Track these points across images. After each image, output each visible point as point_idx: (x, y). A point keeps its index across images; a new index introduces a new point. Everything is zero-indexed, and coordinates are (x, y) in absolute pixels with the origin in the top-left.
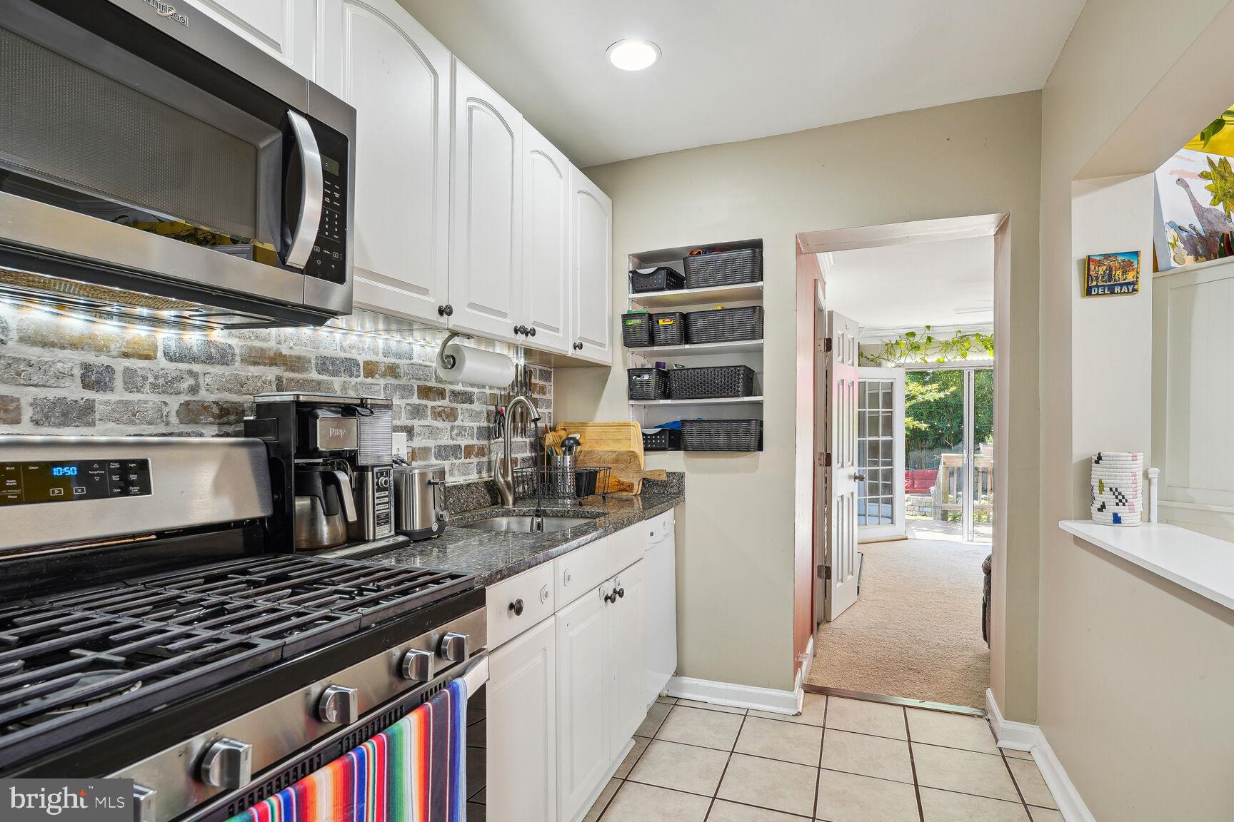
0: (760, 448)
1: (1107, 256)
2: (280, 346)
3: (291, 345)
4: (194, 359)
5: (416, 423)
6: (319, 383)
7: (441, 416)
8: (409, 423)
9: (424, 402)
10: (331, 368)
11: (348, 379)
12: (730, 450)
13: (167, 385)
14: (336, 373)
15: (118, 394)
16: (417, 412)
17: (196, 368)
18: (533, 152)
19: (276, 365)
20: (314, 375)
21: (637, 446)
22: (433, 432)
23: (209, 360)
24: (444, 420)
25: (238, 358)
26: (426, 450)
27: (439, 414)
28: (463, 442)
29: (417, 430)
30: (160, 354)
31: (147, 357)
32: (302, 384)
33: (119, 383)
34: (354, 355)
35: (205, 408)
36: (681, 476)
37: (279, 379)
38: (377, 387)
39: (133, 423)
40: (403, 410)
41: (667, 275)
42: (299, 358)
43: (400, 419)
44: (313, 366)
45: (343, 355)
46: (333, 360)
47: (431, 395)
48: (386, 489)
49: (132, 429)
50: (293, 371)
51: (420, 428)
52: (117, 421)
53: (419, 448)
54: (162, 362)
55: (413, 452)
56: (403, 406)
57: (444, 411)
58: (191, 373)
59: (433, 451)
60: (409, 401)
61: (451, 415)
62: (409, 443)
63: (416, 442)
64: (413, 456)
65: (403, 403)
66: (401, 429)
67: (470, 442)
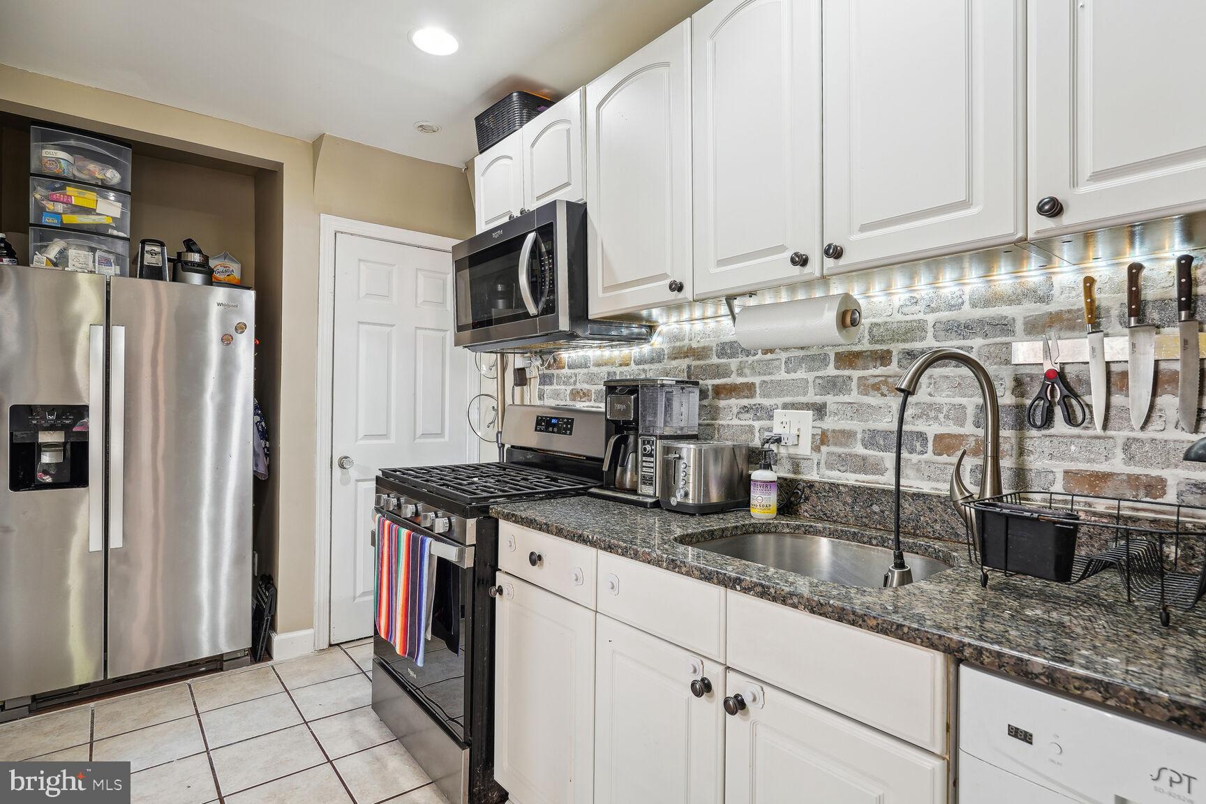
2: (691, 342)
3: (699, 339)
4: (646, 362)
5: (830, 399)
6: (718, 367)
7: (878, 389)
8: (819, 399)
9: (846, 372)
10: (729, 351)
11: (745, 358)
14: (732, 356)
16: (832, 385)
19: (688, 356)
20: (715, 360)
22: (858, 411)
23: (652, 361)
24: (883, 395)
25: (666, 357)
26: (846, 436)
27: (876, 387)
28: (930, 428)
29: (831, 407)
30: (632, 362)
31: (627, 365)
32: (705, 370)
37: (689, 367)
38: (777, 363)
40: (811, 384)
42: (704, 348)
43: (805, 394)
44: (714, 352)
46: (733, 344)
47: (860, 362)
50: (699, 359)
51: (836, 406)
53: (834, 431)
54: (633, 366)
55: (824, 433)
56: (811, 380)
57: (885, 383)
58: (643, 370)
59: (859, 436)
60: (823, 373)
62: (818, 424)
63: (829, 423)
64: (823, 439)
65: (810, 376)
66: (807, 406)
67: (953, 429)
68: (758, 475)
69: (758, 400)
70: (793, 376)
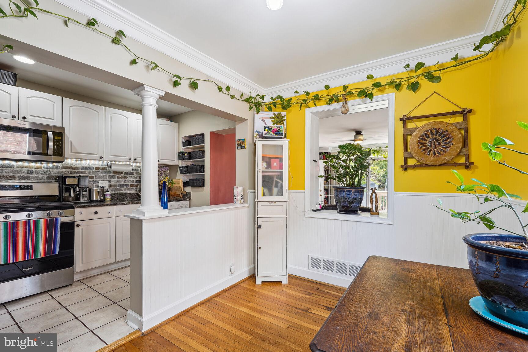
0: (204, 186)
1: (240, 140)
2: (71, 165)
4: (50, 169)
5: (112, 179)
6: (82, 172)
7: (121, 178)
8: (109, 179)
9: (115, 175)
11: (90, 171)
12: (197, 186)
13: (45, 173)
14: (87, 170)
15: (34, 175)
16: (112, 177)
17: (50, 170)
18: (137, 120)
19: (70, 169)
20: (80, 170)
21: (181, 185)
22: (118, 181)
23: (54, 168)
25: (60, 168)
26: (115, 186)
28: (129, 184)
29: (112, 181)
30: (43, 168)
31: (40, 169)
32: (77, 173)
33: (34, 173)
34: (92, 166)
35: (52, 177)
36: (190, 193)
37: (71, 171)
38: (99, 172)
39: (36, 179)
41: (188, 142)
42: (76, 167)
43: (106, 178)
44: (80, 168)
45: (89, 166)
46: (86, 167)
47: (118, 173)
48: (86, 192)
49: (37, 180)
50: (75, 170)
52: (33, 179)
53: (113, 185)
54: (43, 169)
56: (108, 176)
58: (49, 171)
59: (118, 185)
60: (110, 175)
61: (126, 178)
62: (109, 184)
63: (112, 183)
64: (111, 186)
65: (108, 175)
66: (107, 181)
67: (132, 184)
68: (106, 193)
69: (94, 179)
70: (103, 175)
